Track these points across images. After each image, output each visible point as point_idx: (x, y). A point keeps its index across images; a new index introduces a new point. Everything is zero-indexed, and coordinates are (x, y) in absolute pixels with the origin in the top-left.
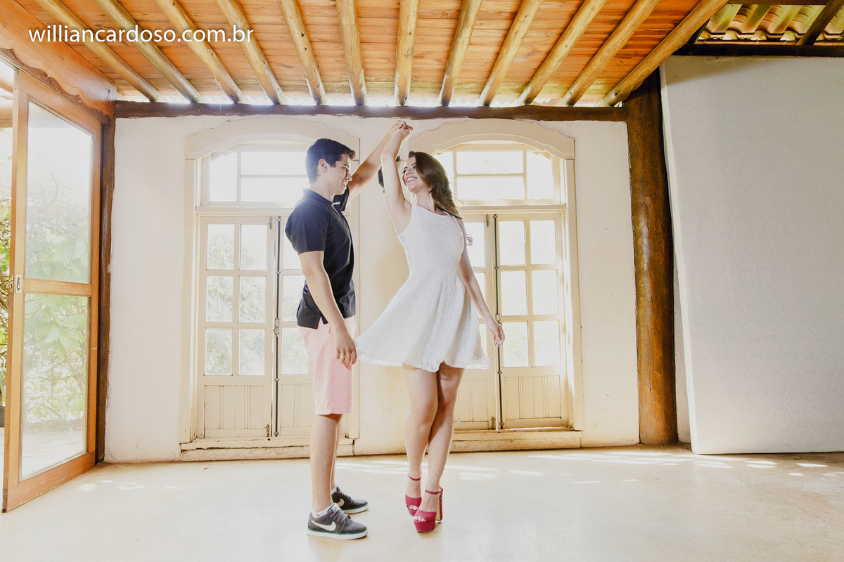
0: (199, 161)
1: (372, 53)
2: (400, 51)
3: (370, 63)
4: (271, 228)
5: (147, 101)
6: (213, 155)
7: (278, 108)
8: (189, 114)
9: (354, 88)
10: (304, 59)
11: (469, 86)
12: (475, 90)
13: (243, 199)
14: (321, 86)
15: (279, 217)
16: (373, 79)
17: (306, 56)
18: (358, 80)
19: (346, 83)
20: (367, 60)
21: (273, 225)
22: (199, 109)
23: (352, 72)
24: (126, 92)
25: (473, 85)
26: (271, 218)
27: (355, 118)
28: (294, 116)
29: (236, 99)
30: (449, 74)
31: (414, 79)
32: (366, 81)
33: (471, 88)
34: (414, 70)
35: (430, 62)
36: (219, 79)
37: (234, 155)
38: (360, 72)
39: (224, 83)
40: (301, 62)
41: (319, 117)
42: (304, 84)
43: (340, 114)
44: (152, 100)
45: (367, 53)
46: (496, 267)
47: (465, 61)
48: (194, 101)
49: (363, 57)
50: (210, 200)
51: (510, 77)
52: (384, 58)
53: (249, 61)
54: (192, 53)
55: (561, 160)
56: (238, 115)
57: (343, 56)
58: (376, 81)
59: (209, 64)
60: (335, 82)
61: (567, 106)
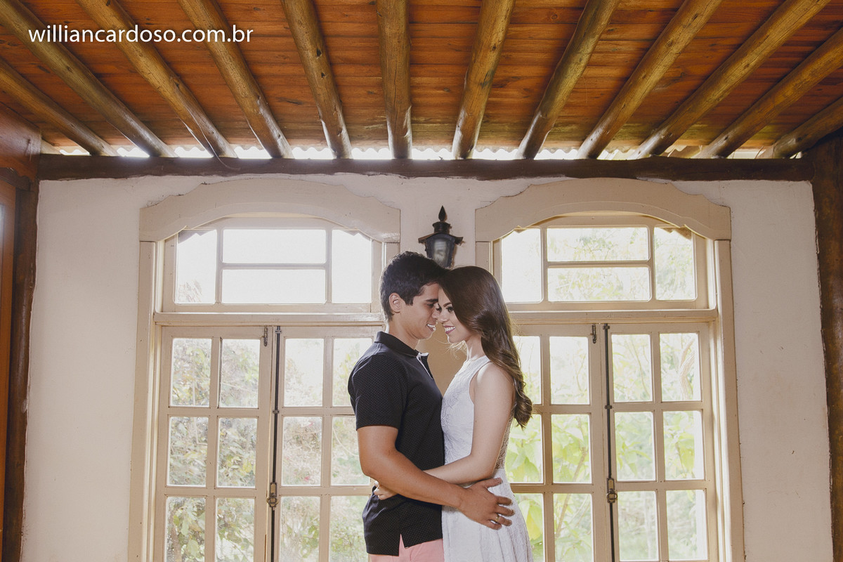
0: (161, 244)
1: (424, 80)
2: (473, 78)
3: (420, 96)
4: (266, 344)
5: (87, 153)
6: (183, 235)
7: (279, 164)
8: (146, 174)
9: (394, 133)
10: (319, 92)
11: (567, 129)
12: (577, 135)
13: (226, 300)
14: (344, 132)
15: (279, 327)
16: (422, 119)
17: (322, 87)
18: (403, 122)
19: (381, 126)
20: (416, 91)
21: (269, 342)
22: (161, 166)
23: (394, 111)
24: (58, 141)
25: (574, 127)
26: (266, 329)
27: (394, 179)
28: (303, 177)
29: (217, 150)
30: (545, 111)
31: (487, 119)
32: (412, 122)
33: (572, 131)
34: (489, 105)
35: (515, 93)
36: (190, 122)
37: (212, 234)
38: (405, 111)
39: (198, 128)
40: (315, 95)
41: (340, 177)
42: (317, 127)
43: (371, 173)
44: (94, 152)
45: (418, 80)
46: (608, 407)
47: (574, 91)
48: (155, 153)
49: (411, 87)
50: (177, 302)
51: (638, 115)
52: (443, 88)
53: (234, 95)
54: (147, 83)
55: (709, 242)
56: (219, 174)
57: (381, 85)
58: (426, 122)
59: (173, 100)
60: (364, 124)
61: (717, 157)
